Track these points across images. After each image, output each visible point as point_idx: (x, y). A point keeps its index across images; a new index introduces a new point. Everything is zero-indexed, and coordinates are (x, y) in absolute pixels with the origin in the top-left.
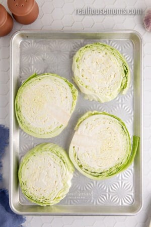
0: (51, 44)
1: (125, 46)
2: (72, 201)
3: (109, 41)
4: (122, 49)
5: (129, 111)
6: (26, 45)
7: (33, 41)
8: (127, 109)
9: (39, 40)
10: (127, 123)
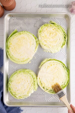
0: (24, 20)
1: (62, 21)
2: (35, 100)
3: (54, 18)
4: (61, 23)
5: (64, 54)
6: (12, 21)
7: (15, 18)
8: (63, 53)
9: (19, 18)
10: (63, 60)
